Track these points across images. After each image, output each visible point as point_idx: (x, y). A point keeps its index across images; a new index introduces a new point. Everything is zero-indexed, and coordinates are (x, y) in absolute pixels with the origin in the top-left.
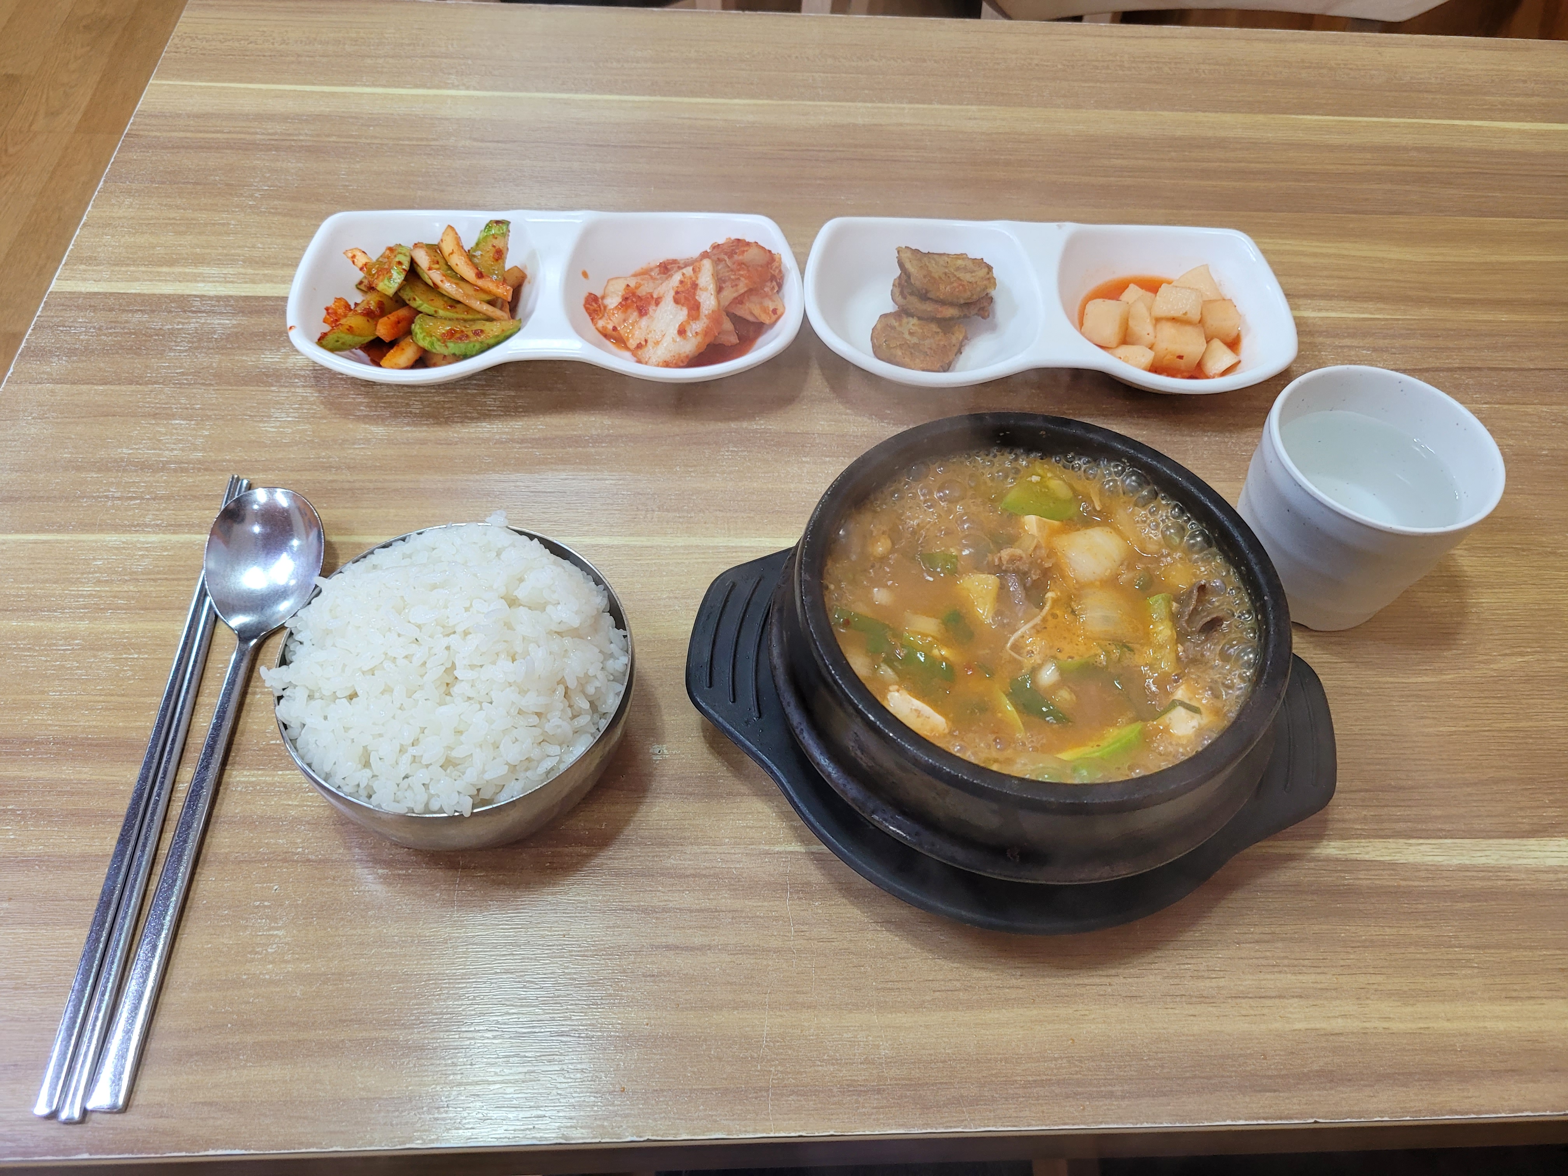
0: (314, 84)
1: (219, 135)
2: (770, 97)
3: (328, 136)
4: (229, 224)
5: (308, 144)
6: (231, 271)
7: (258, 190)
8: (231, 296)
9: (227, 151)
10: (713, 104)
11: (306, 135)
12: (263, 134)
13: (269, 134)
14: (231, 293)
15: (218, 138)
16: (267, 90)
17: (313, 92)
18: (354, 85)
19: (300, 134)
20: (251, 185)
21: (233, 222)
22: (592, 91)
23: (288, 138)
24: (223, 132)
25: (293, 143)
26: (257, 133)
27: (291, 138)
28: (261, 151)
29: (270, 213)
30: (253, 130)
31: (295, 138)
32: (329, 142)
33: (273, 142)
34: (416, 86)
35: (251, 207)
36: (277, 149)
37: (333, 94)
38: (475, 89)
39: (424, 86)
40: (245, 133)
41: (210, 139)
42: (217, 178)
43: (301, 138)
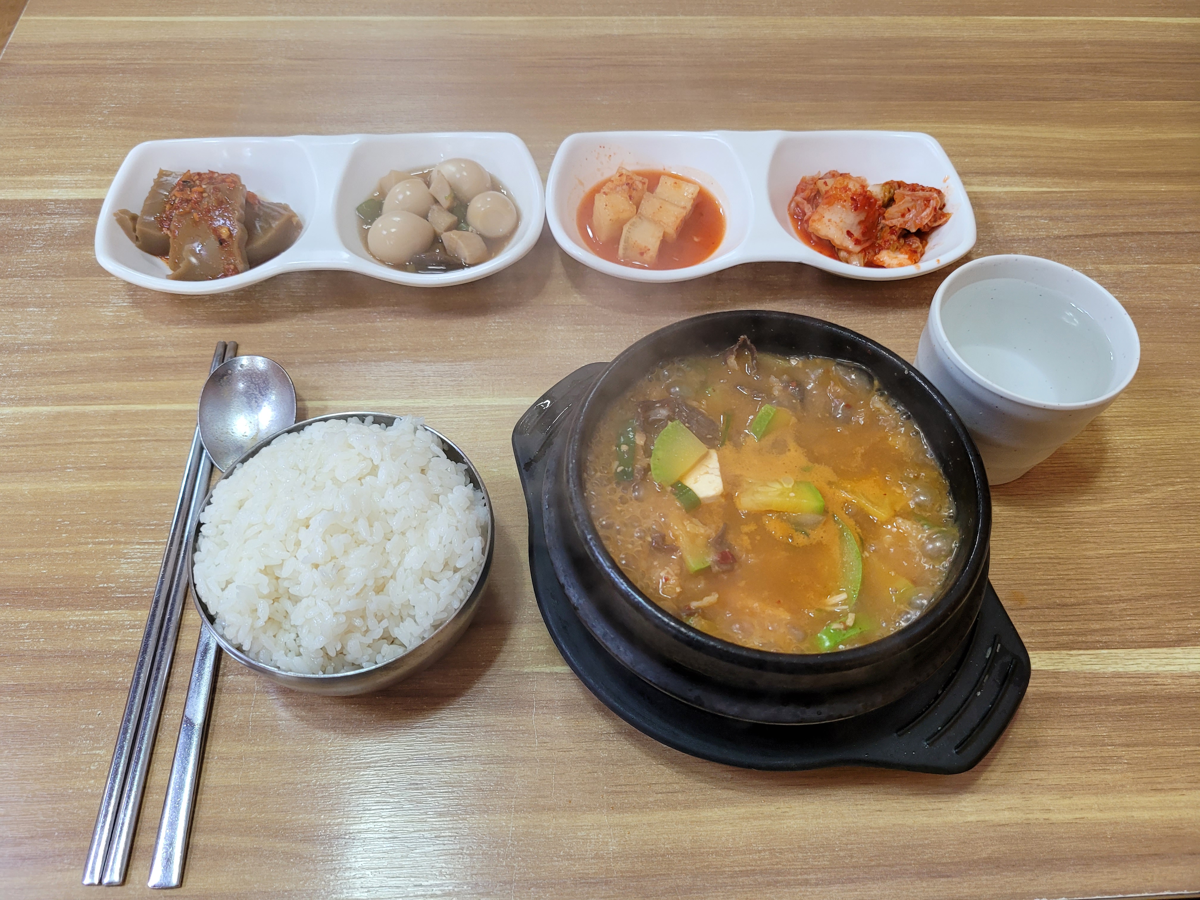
0: (156, 15)
1: (75, 62)
2: (539, 14)
3: (166, 59)
4: (81, 138)
5: (149, 67)
6: (81, 178)
7: (106, 108)
8: (80, 200)
9: (83, 75)
10: (491, 21)
11: (148, 59)
12: (112, 59)
13: (117, 59)
14: (80, 197)
15: (75, 64)
16: (117, 22)
17: (154, 22)
18: (190, 15)
19: (144, 59)
20: (101, 104)
21: (84, 136)
22: (390, 13)
23: (132, 62)
24: (78, 59)
25: (137, 67)
26: (107, 59)
27: (136, 62)
28: (110, 74)
29: (115, 127)
30: (104, 56)
31: (139, 62)
32: (167, 64)
33: (120, 66)
34: (242, 14)
35: (100, 122)
36: (124, 72)
37: (172, 23)
38: (291, 15)
39: (248, 14)
40: (98, 59)
41: (68, 65)
42: (73, 98)
43: (144, 61)
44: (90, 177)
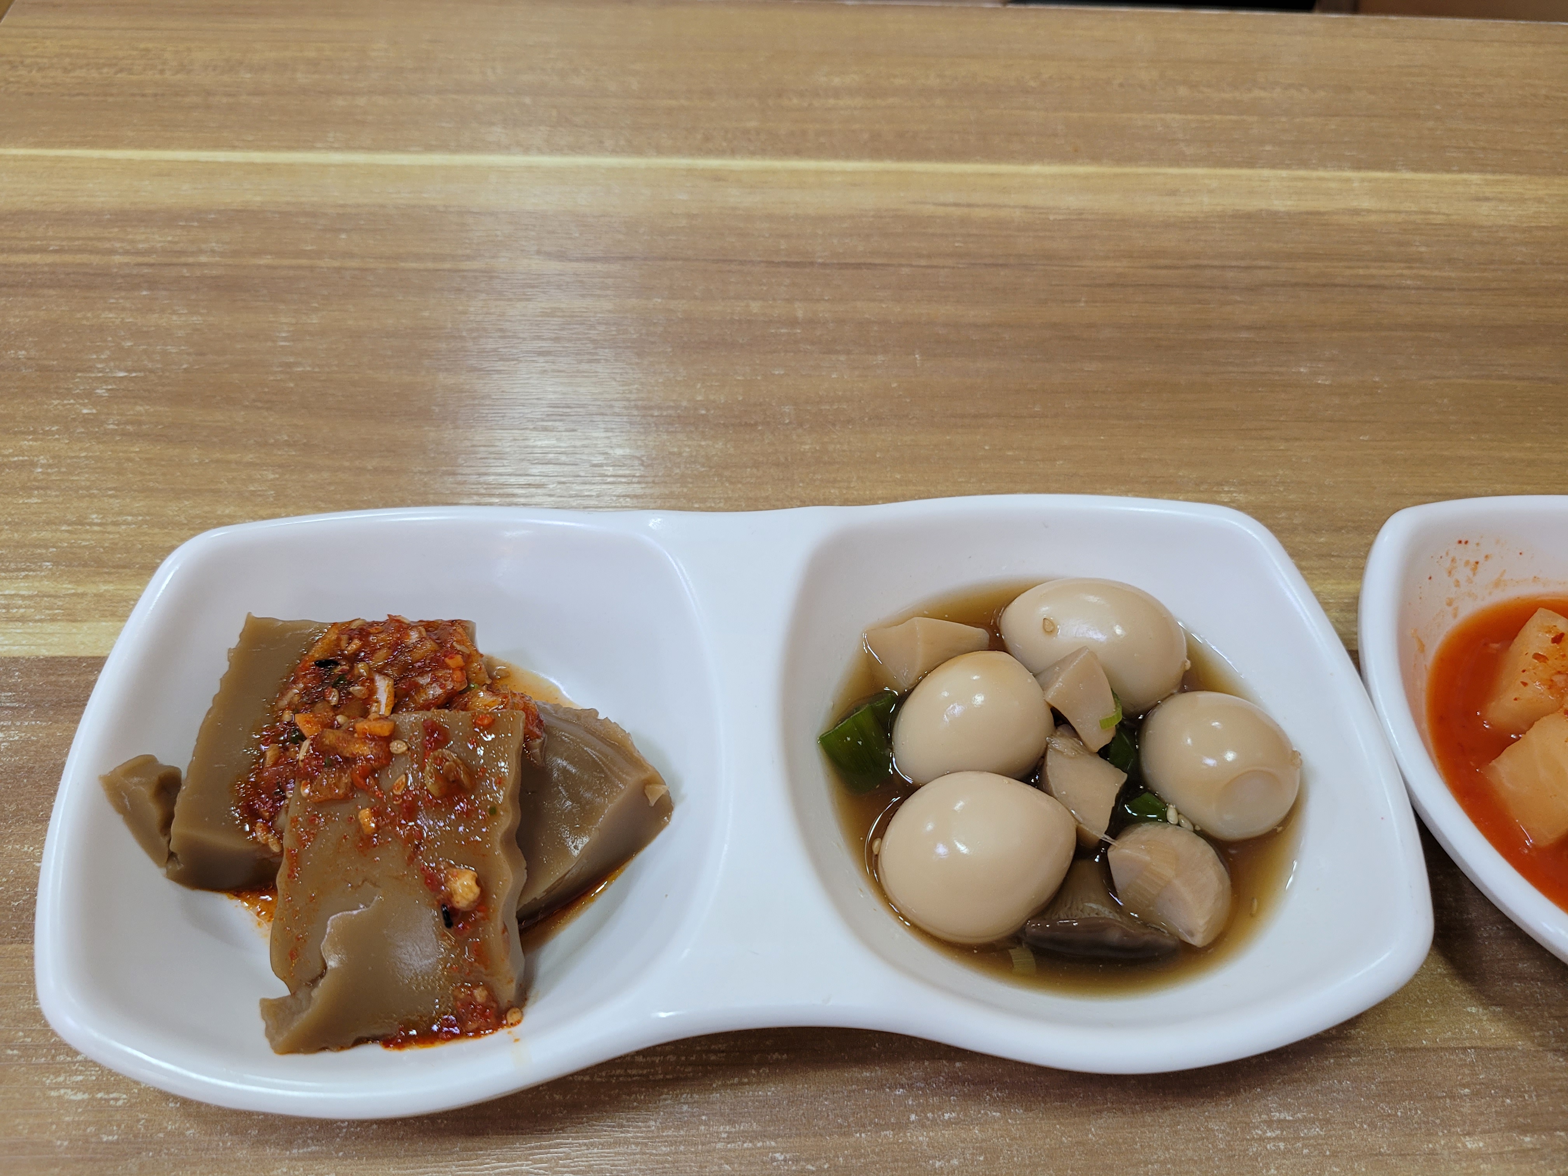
44: (47, 586)
